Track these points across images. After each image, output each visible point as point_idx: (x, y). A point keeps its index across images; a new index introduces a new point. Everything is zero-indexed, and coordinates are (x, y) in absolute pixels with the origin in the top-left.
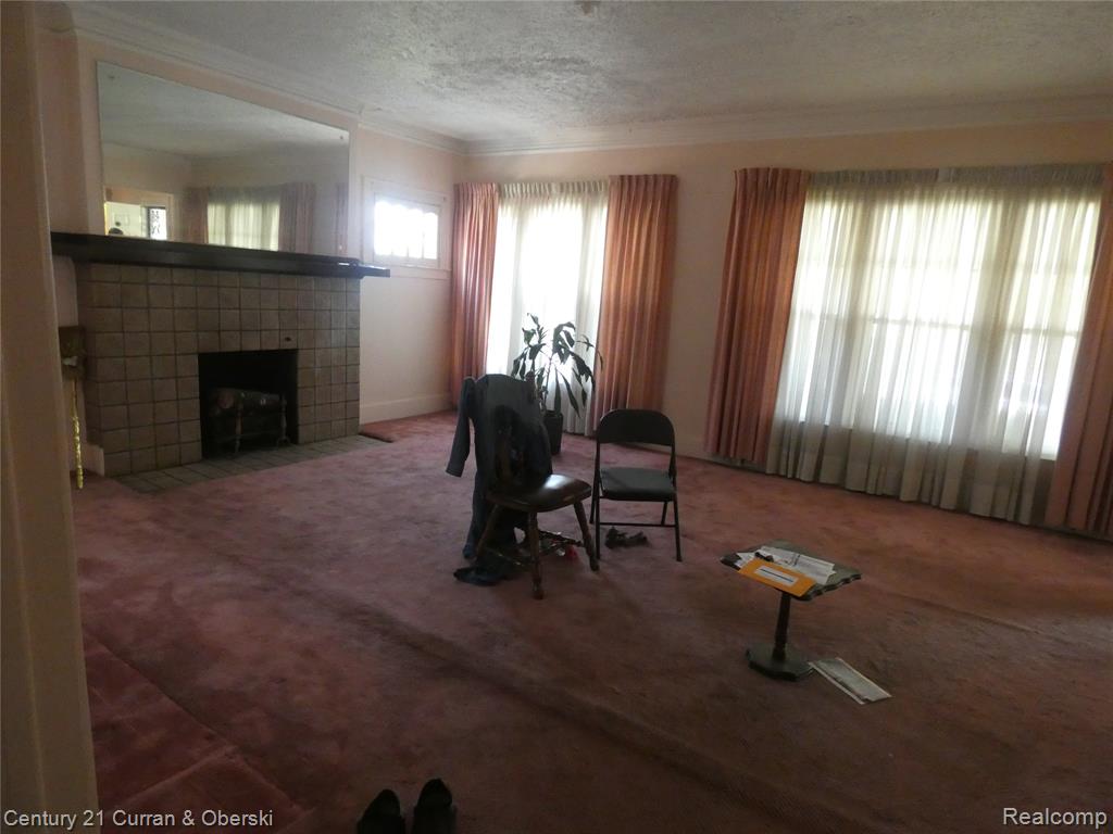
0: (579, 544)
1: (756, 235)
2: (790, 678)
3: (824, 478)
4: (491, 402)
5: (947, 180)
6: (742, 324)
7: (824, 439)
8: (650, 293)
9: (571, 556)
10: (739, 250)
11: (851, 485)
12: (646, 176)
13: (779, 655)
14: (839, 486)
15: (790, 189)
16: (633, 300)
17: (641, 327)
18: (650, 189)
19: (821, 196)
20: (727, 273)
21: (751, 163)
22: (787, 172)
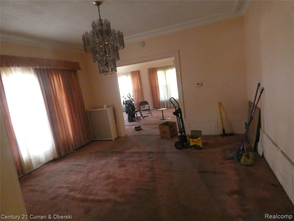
0: (141, 117)
1: (152, 77)
2: (164, 119)
3: (168, 107)
4: (128, 103)
5: (173, 66)
6: (153, 88)
7: (167, 102)
8: (139, 87)
9: (140, 119)
10: (150, 79)
11: (172, 107)
12: (135, 71)
13: (163, 118)
14: (170, 107)
15: (155, 70)
16: (137, 88)
17: (139, 92)
18: (136, 73)
19: (159, 70)
20: (149, 82)
21: (149, 67)
22: (154, 68)
